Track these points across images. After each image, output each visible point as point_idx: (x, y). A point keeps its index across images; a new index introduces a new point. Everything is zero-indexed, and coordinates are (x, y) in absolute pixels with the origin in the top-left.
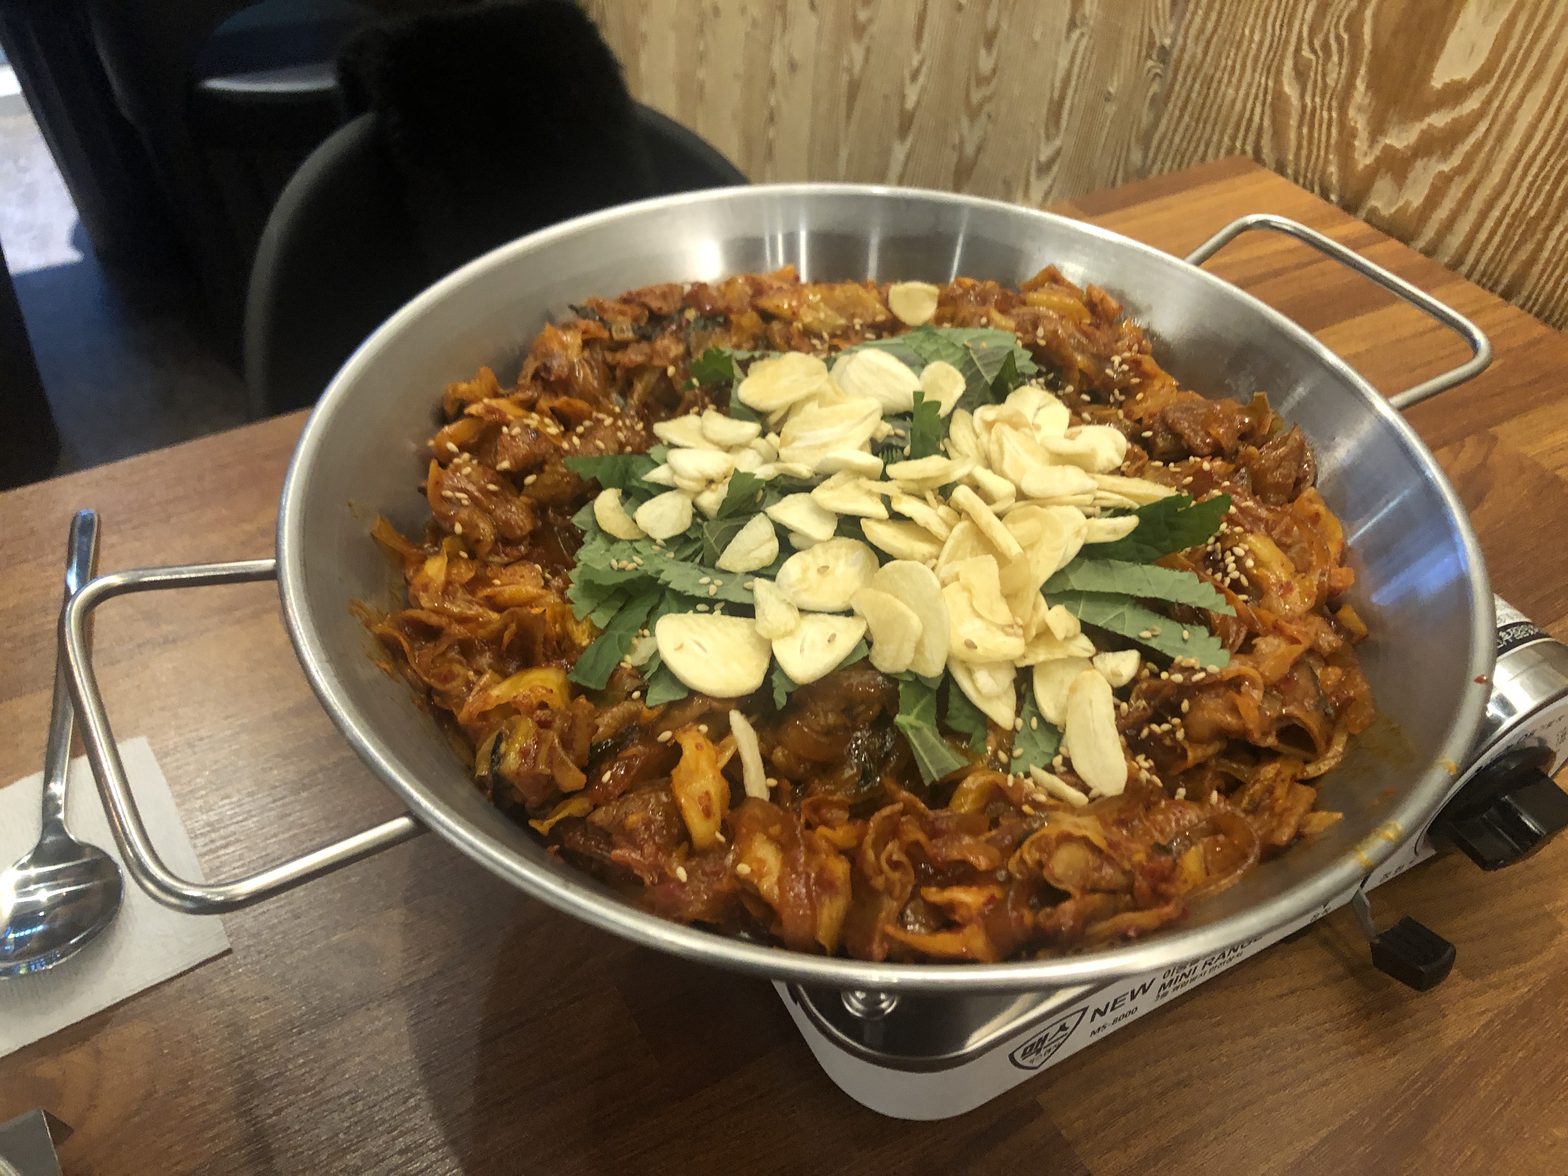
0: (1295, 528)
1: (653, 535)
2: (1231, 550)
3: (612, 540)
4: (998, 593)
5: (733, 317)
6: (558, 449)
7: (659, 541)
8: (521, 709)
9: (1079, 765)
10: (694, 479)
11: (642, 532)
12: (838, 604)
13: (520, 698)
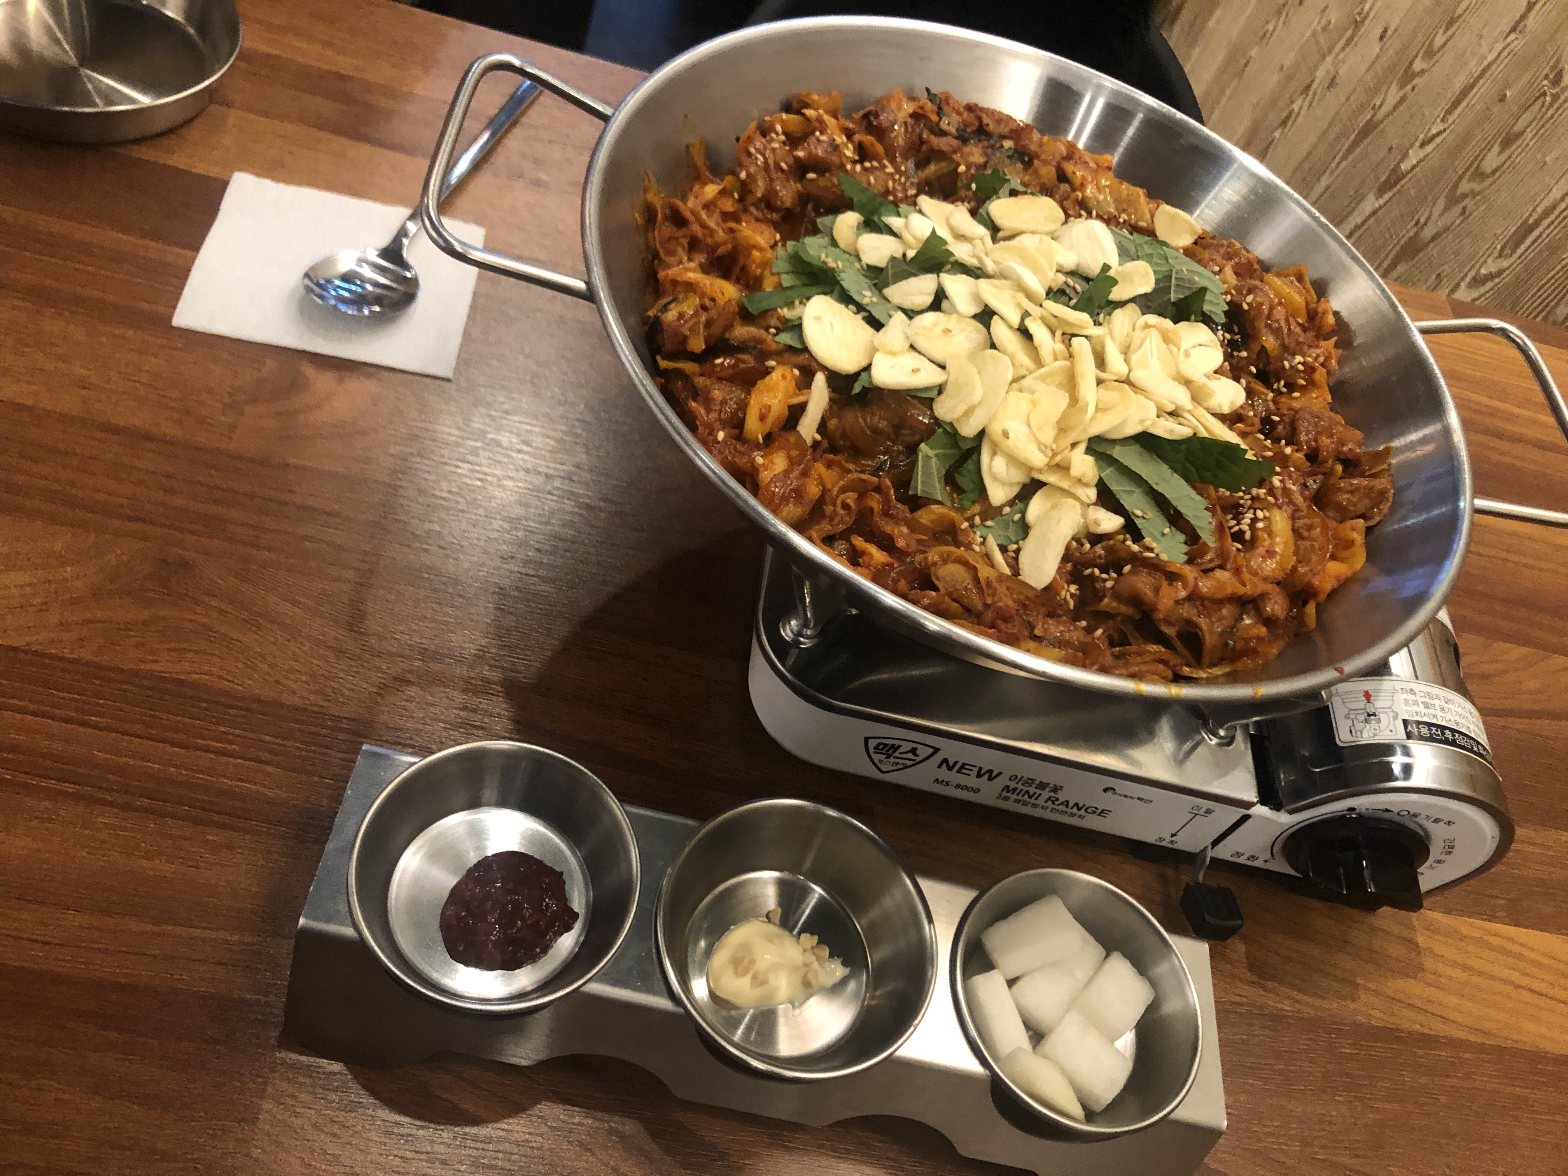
0: (1318, 530)
1: (862, 256)
2: (1255, 509)
3: (834, 243)
4: (1055, 421)
5: (1036, 162)
6: (842, 166)
7: (864, 263)
8: (698, 291)
9: (1023, 558)
10: (914, 237)
11: (857, 251)
12: (939, 357)
13: (702, 285)
